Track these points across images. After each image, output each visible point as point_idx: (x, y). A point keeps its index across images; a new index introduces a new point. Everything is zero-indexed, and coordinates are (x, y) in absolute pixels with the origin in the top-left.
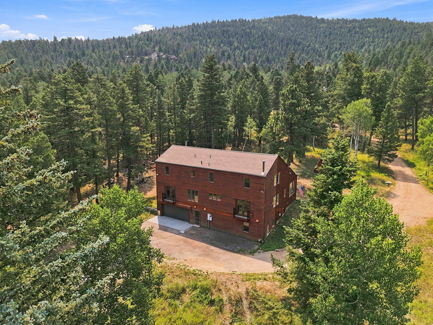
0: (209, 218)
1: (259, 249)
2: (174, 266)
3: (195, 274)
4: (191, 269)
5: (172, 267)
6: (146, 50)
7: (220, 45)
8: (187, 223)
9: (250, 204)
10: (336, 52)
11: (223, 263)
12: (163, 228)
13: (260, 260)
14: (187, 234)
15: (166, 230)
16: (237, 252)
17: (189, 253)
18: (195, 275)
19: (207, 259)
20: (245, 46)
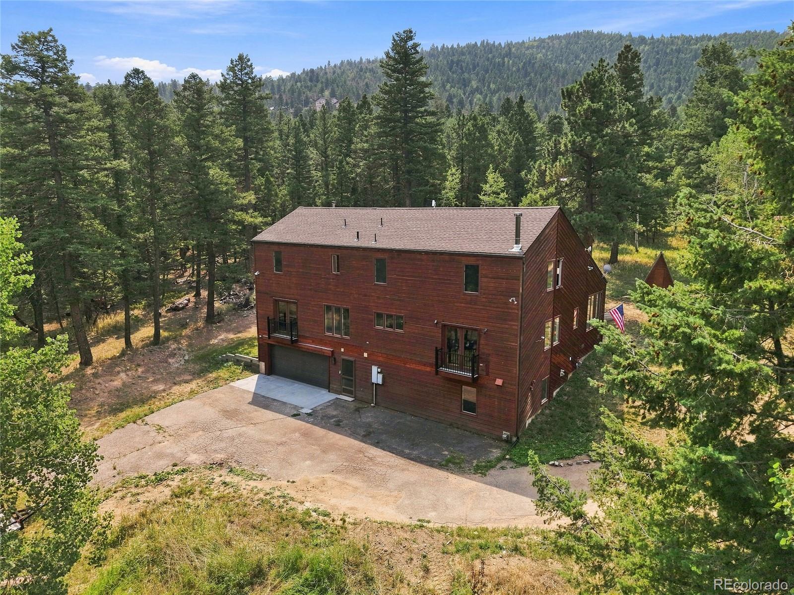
0: (376, 377)
1: (504, 458)
2: (256, 498)
3: (308, 524)
4: (300, 509)
5: (248, 501)
6: (307, 96)
7: (444, 86)
8: (324, 392)
9: (480, 336)
10: (670, 95)
11: (395, 493)
12: (260, 401)
13: (504, 489)
14: (316, 417)
15: (266, 407)
16: (441, 466)
17: (308, 463)
18: (305, 524)
19: (355, 481)
20: (492, 86)
